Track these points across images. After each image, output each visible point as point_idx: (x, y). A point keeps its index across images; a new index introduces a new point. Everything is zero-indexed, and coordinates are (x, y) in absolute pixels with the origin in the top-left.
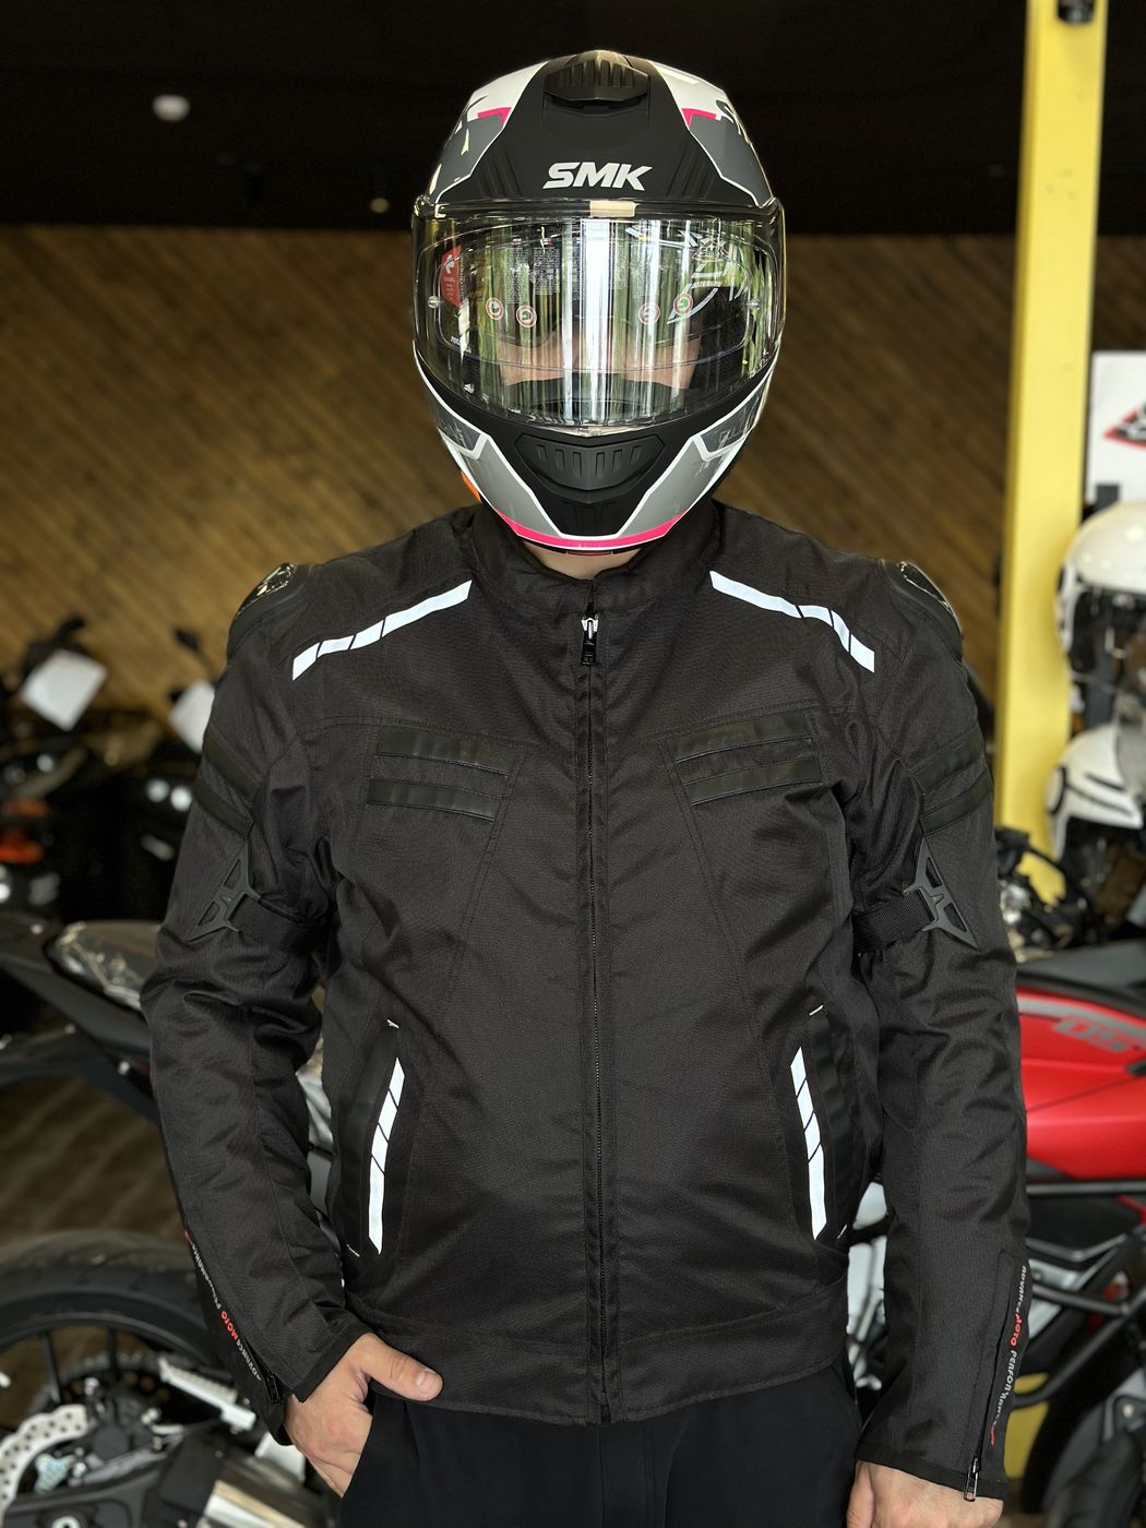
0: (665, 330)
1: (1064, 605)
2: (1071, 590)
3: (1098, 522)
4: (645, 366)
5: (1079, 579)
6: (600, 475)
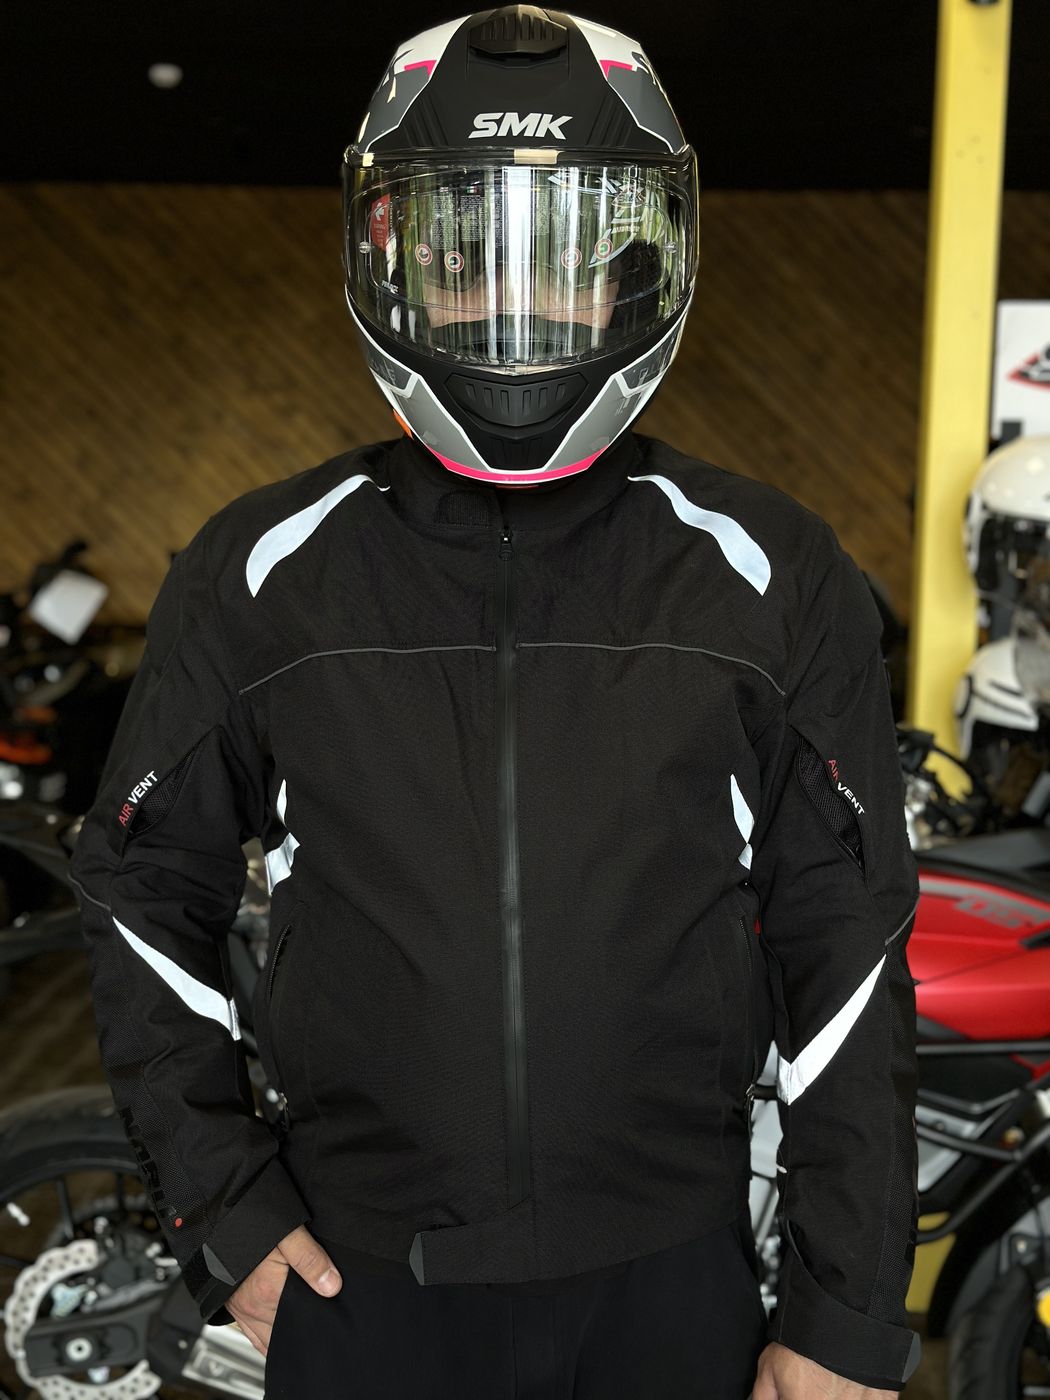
0: (586, 274)
1: (970, 530)
2: (978, 517)
3: (1003, 454)
4: (566, 308)
6: (527, 412)
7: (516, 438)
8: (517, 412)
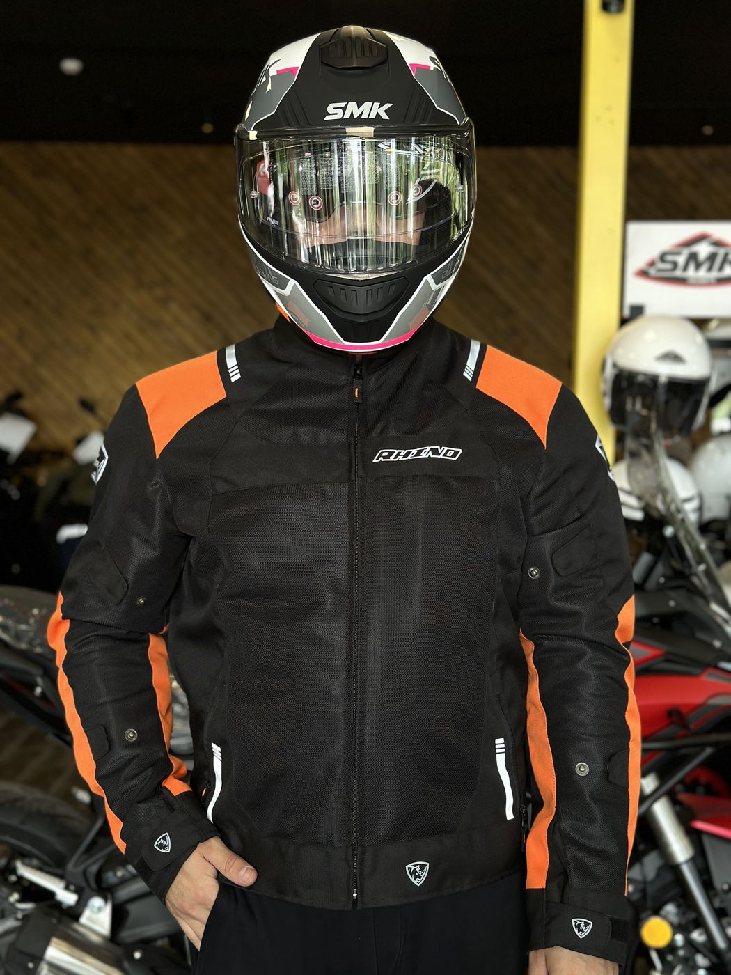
1: (605, 381)
2: (610, 372)
3: (629, 328)
5: (615, 365)
6: (370, 304)
7: (362, 321)
8: (362, 304)
